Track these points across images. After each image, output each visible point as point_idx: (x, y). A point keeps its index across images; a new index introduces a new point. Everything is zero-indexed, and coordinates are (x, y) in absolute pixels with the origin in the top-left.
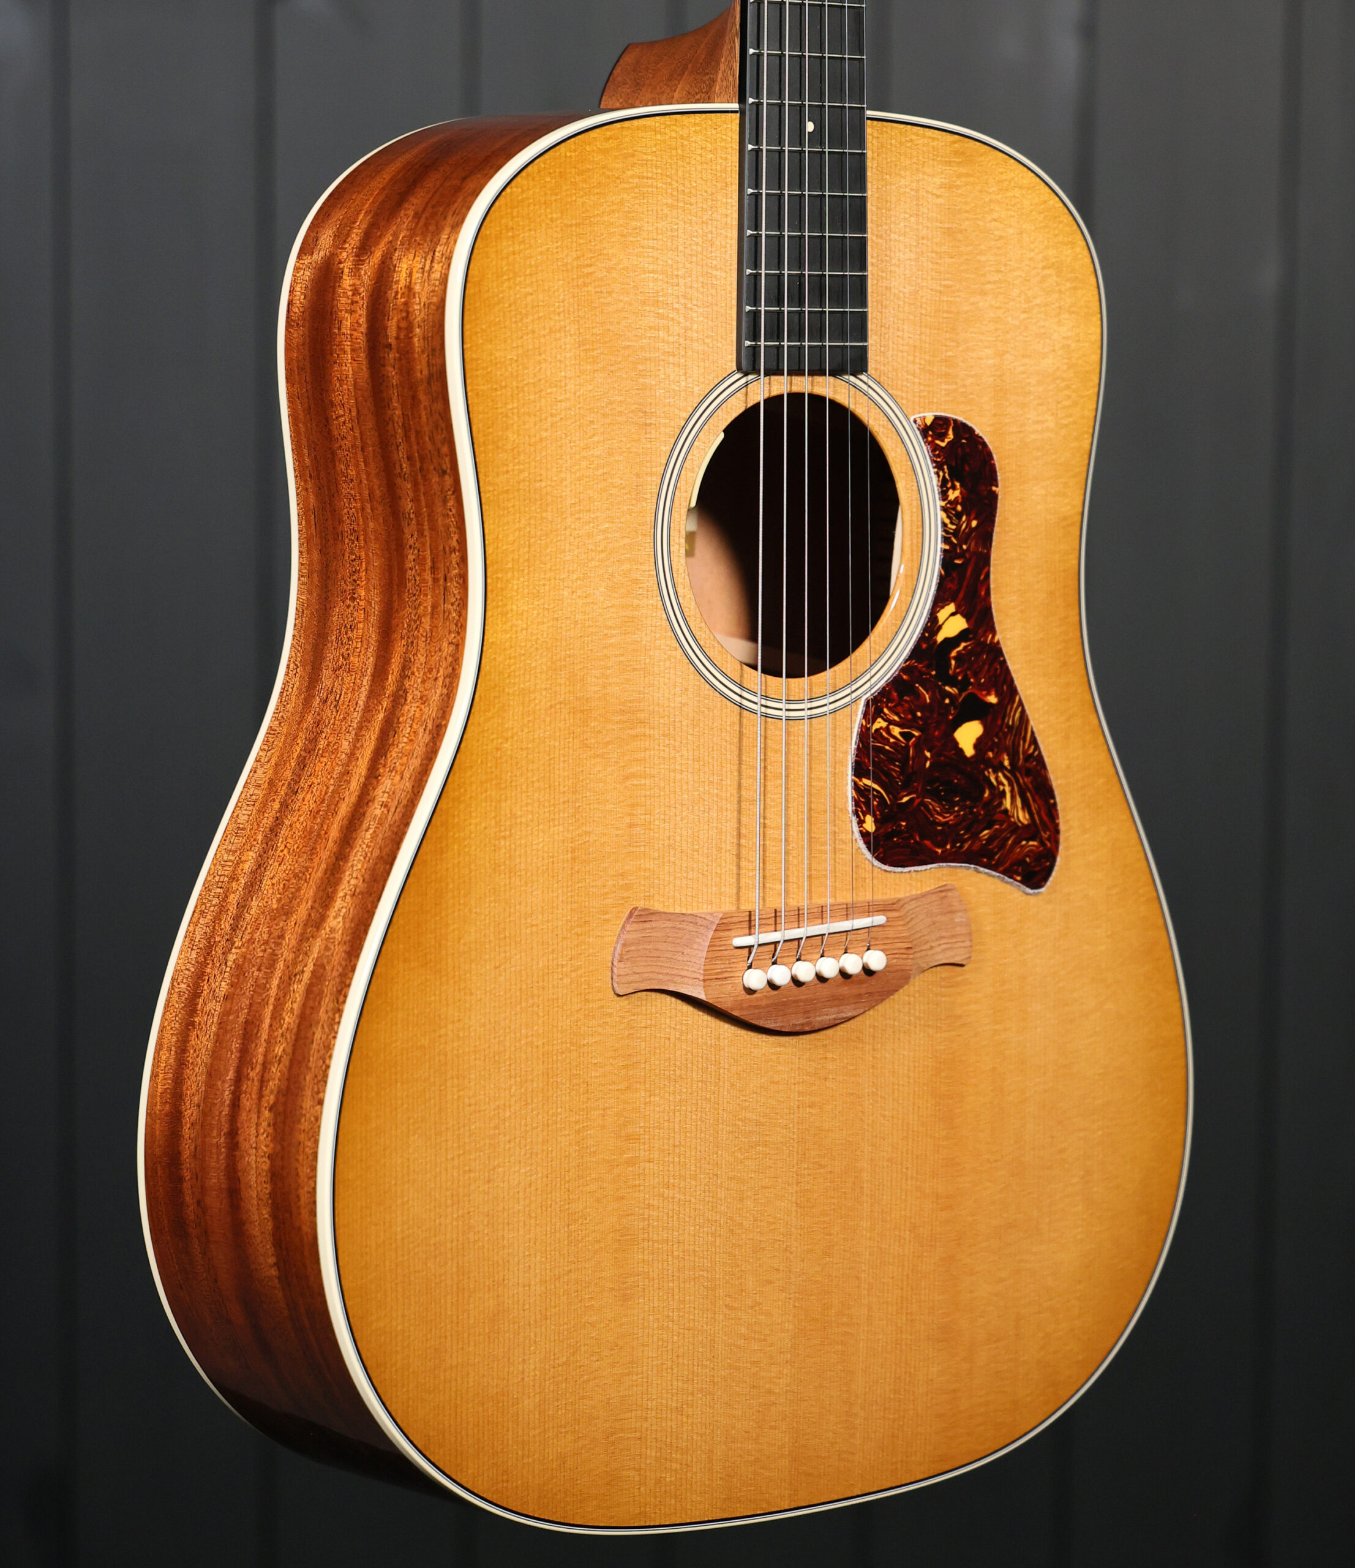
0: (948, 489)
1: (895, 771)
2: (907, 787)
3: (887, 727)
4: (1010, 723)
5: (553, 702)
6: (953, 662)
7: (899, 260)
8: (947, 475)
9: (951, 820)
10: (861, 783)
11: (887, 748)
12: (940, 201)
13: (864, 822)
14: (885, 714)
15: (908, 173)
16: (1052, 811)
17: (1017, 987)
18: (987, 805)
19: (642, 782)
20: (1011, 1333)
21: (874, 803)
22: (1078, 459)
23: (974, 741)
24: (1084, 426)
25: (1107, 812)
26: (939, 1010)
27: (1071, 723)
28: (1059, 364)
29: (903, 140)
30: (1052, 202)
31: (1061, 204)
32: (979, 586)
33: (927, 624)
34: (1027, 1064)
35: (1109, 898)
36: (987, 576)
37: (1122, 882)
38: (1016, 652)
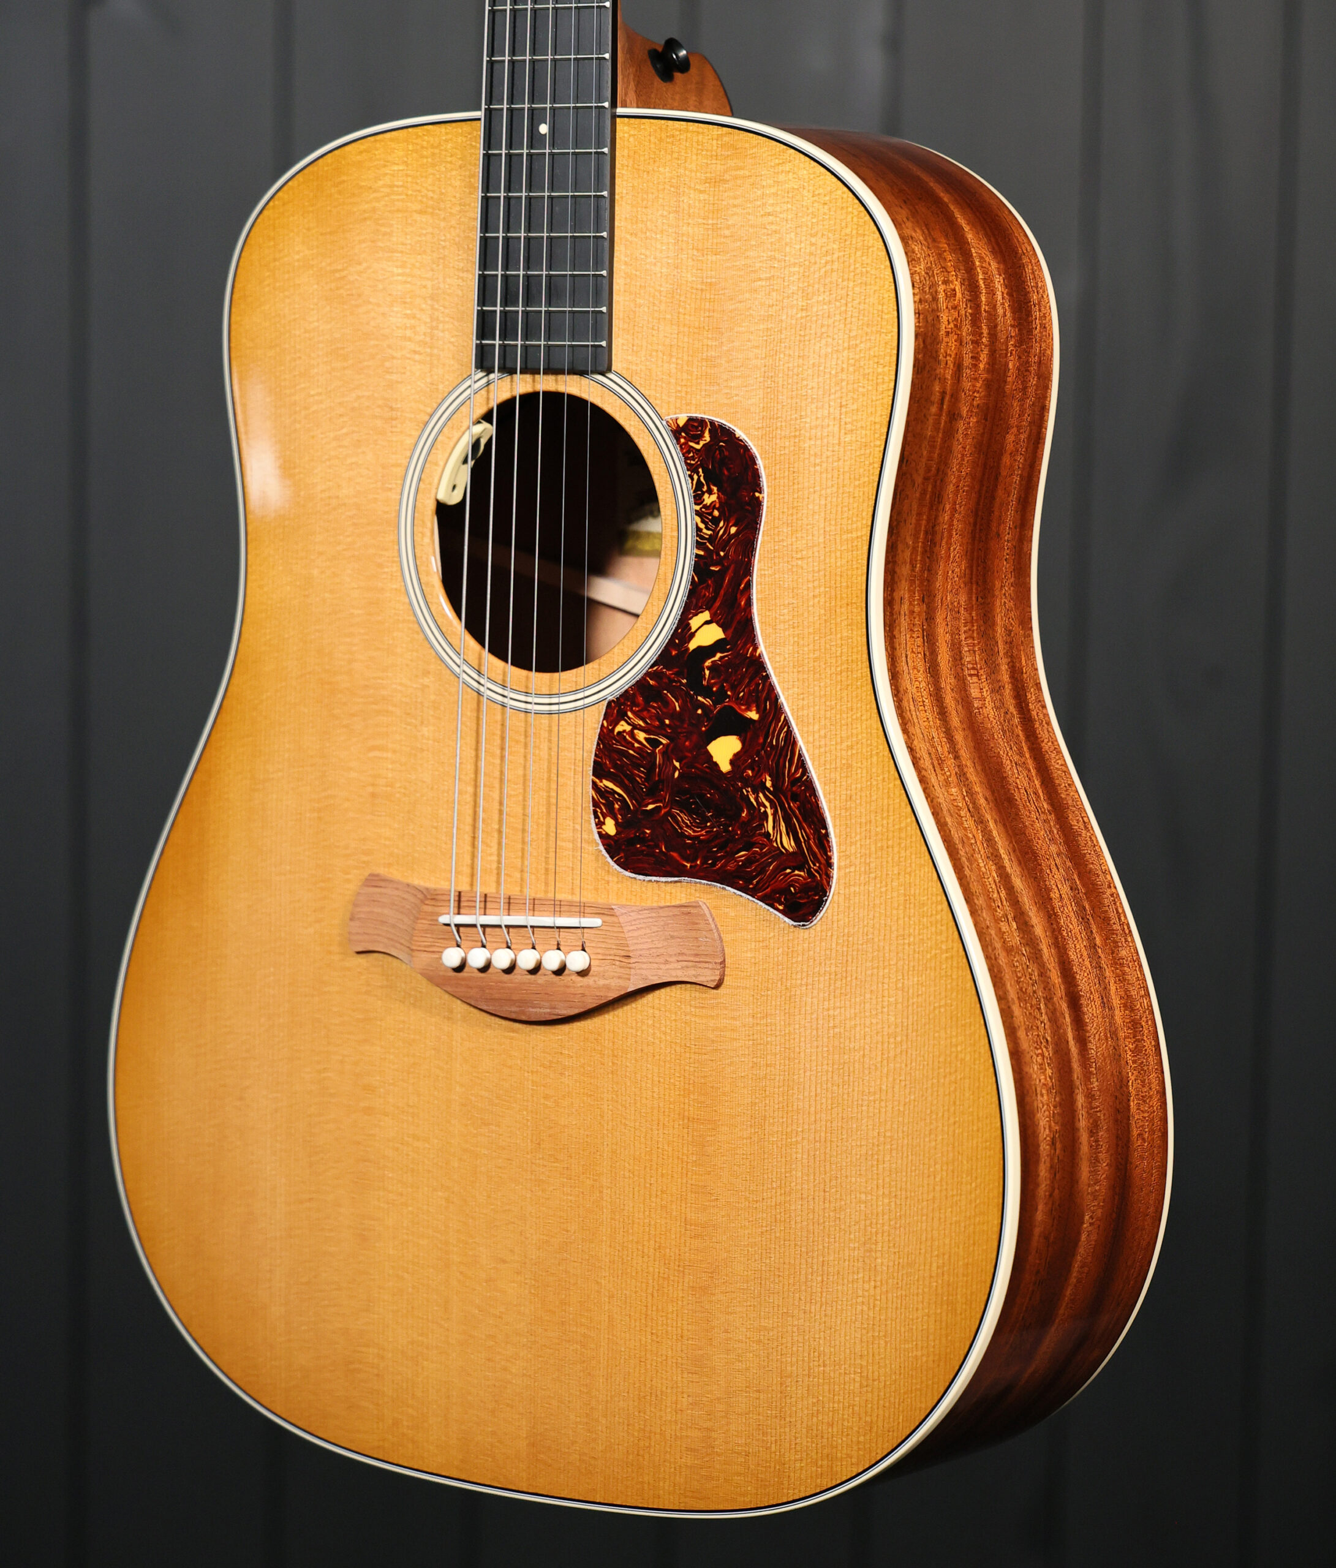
0: (703, 493)
1: (640, 777)
2: (653, 793)
3: (632, 732)
4: (773, 743)
5: (303, 672)
6: (707, 672)
7: (655, 258)
8: (702, 479)
9: (702, 835)
10: (601, 784)
11: (631, 752)
12: (702, 196)
13: (604, 823)
14: (629, 718)
15: (667, 169)
16: (823, 842)
17: (782, 1023)
18: (745, 825)
19: (385, 755)
20: (774, 1387)
21: (617, 806)
22: (867, 468)
23: (730, 756)
24: (875, 433)
25: (899, 852)
26: (688, 1029)
27: (854, 752)
28: (845, 366)
29: (663, 136)
30: (839, 192)
31: (850, 194)
32: (739, 596)
33: (677, 629)
34: (795, 1107)
35: (900, 947)
36: (749, 585)
37: (917, 931)
38: (786, 669)
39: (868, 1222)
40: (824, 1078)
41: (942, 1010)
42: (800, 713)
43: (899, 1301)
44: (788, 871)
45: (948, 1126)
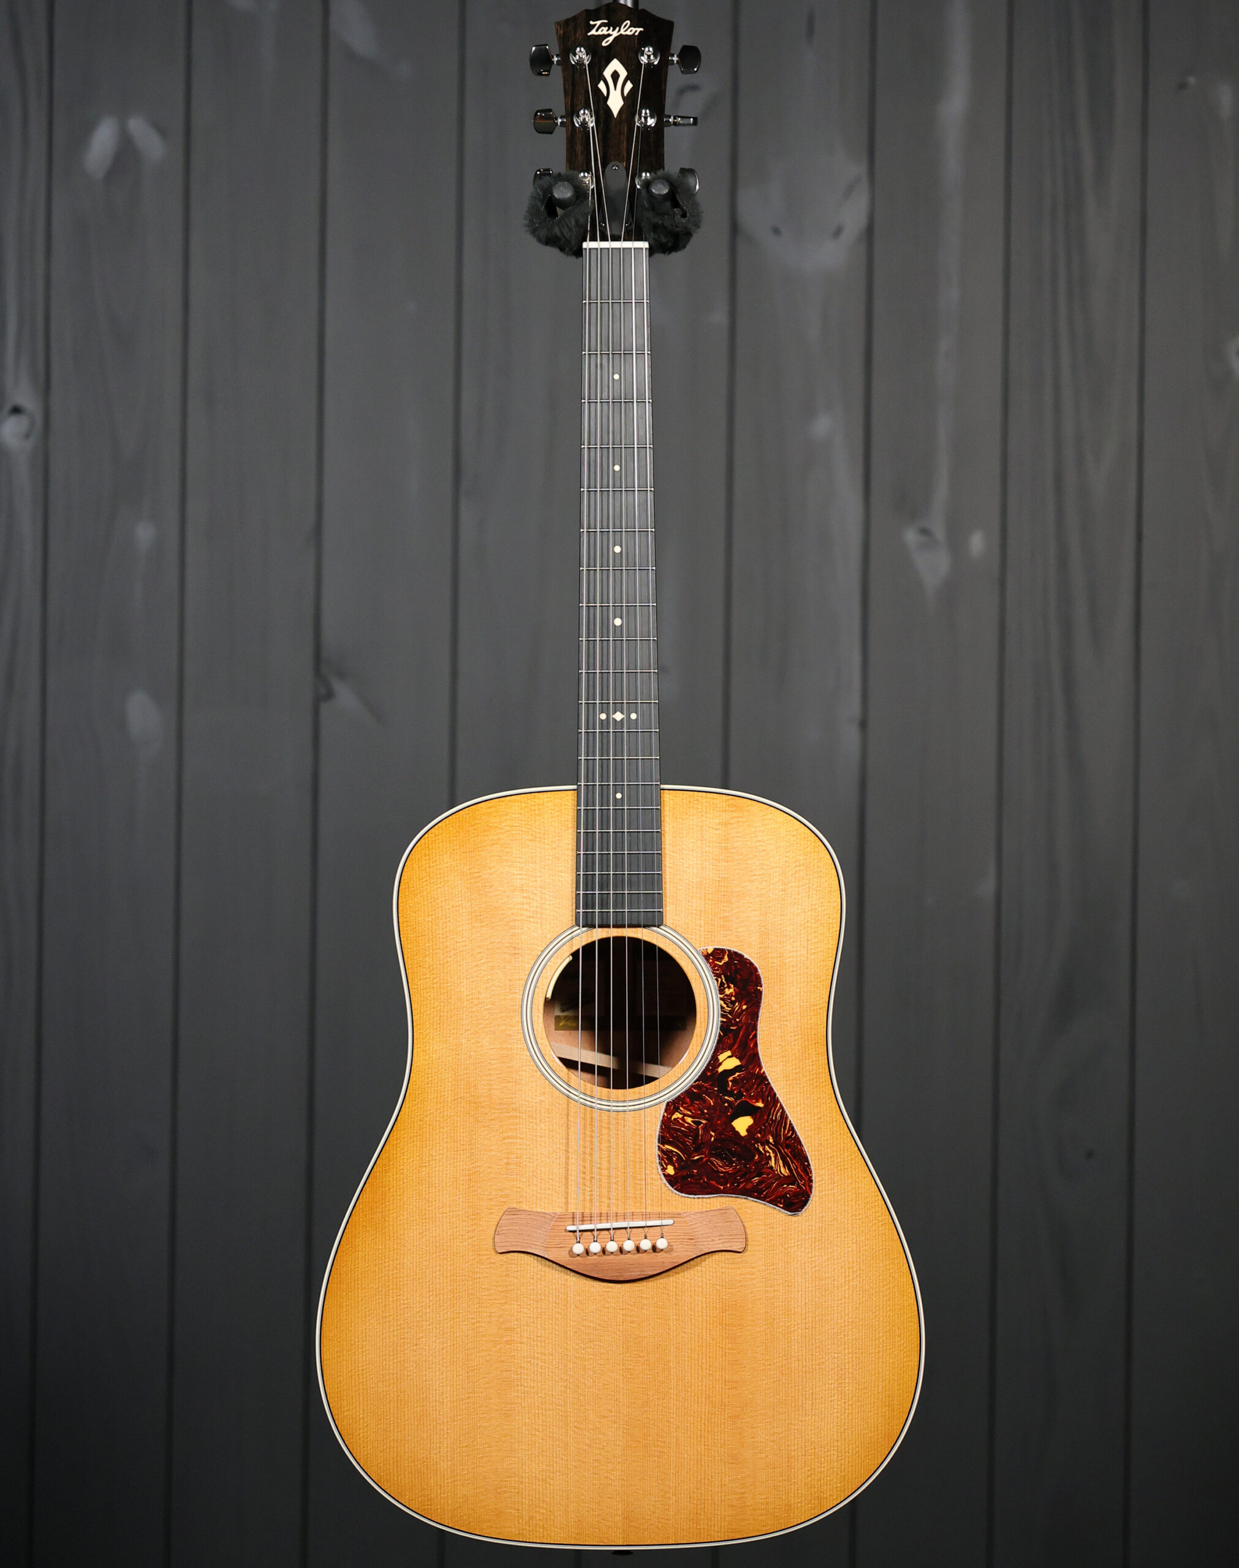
0: (725, 988)
1: (689, 1142)
2: (698, 1150)
3: (683, 1118)
4: (774, 1118)
5: (456, 1097)
6: (730, 1083)
7: (689, 864)
8: (724, 981)
9: (730, 1171)
10: (664, 1147)
11: (683, 1129)
12: (717, 832)
13: (666, 1169)
14: (681, 1111)
15: (695, 817)
16: (806, 1169)
17: (783, 1267)
18: (757, 1163)
19: (515, 1141)
20: (784, 1465)
21: (674, 1159)
22: (824, 972)
23: (747, 1127)
24: (829, 954)
25: (851, 1171)
26: (724, 1276)
27: (822, 1120)
28: (809, 919)
29: (692, 800)
30: (802, 830)
31: (809, 831)
32: (749, 1042)
33: (710, 1061)
34: (793, 1312)
35: (854, 1221)
36: (755, 1036)
37: (863, 1212)
38: (779, 1079)
39: (839, 1369)
40: (810, 1294)
41: (880, 1252)
42: (789, 1102)
43: (860, 1409)
44: (785, 1186)
45: (886, 1312)
